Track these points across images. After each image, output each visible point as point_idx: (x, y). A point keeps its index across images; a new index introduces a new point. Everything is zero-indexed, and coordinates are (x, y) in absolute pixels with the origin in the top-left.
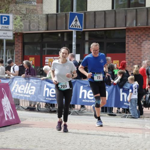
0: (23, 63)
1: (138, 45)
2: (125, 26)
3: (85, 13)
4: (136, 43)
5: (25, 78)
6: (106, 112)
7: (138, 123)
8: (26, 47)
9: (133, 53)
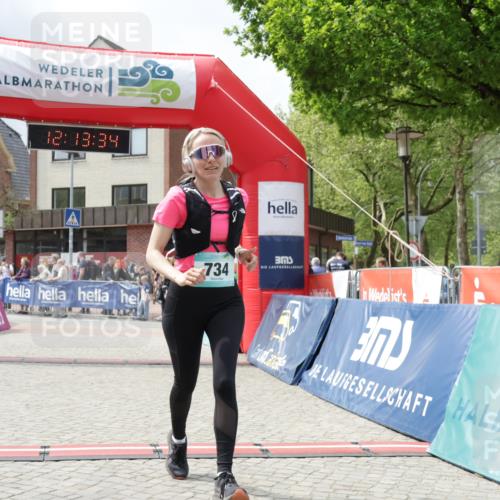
2: (126, 224)
3: (83, 209)
4: (138, 241)
8: (18, 246)
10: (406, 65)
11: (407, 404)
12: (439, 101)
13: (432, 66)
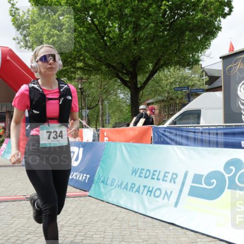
10: (81, 55)
11: (80, 178)
12: (93, 68)
13: (90, 56)
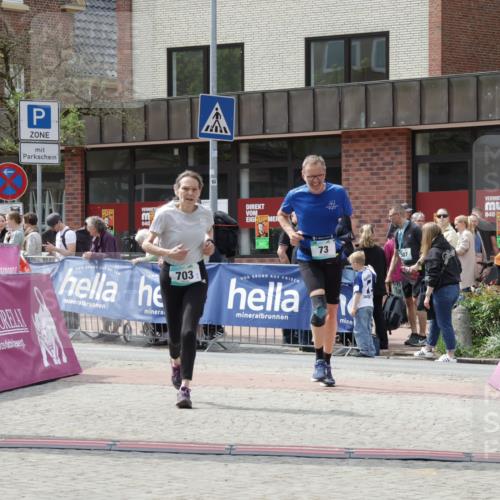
0: (86, 224)
1: (372, 174)
2: (340, 128)
3: (239, 97)
4: (368, 169)
5: (92, 260)
6: (295, 341)
7: (376, 368)
8: (93, 183)
9: (360, 193)
